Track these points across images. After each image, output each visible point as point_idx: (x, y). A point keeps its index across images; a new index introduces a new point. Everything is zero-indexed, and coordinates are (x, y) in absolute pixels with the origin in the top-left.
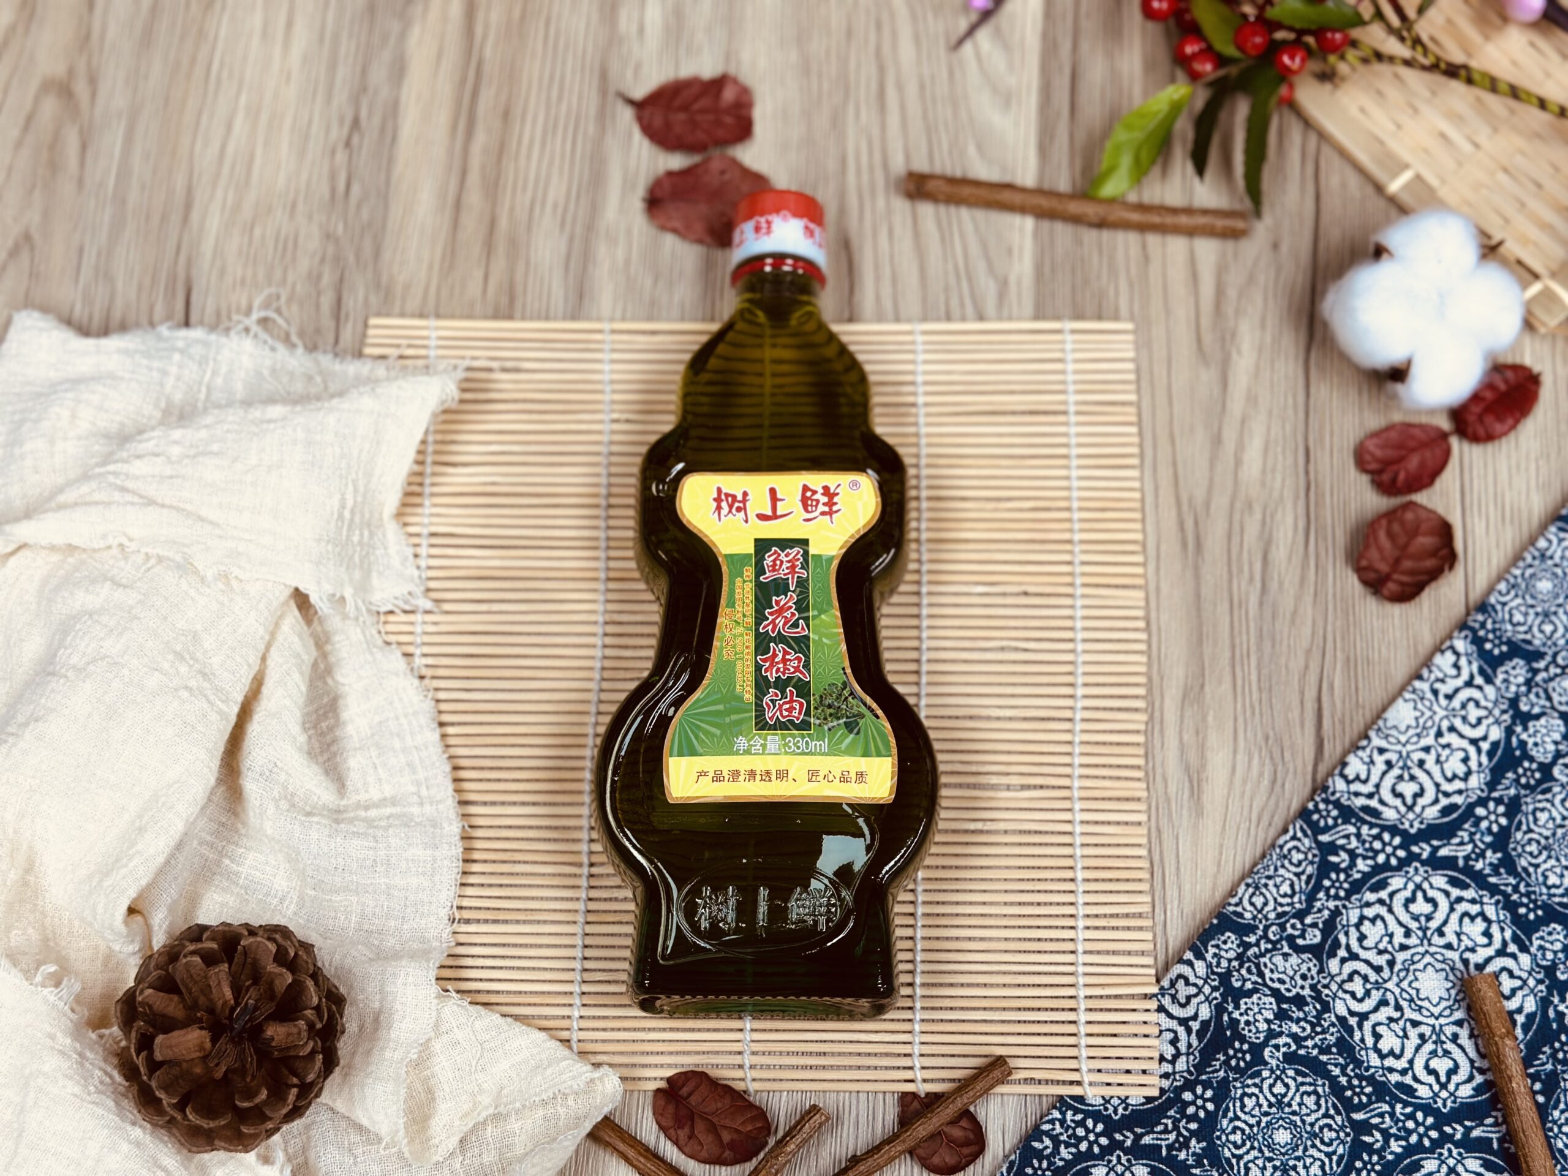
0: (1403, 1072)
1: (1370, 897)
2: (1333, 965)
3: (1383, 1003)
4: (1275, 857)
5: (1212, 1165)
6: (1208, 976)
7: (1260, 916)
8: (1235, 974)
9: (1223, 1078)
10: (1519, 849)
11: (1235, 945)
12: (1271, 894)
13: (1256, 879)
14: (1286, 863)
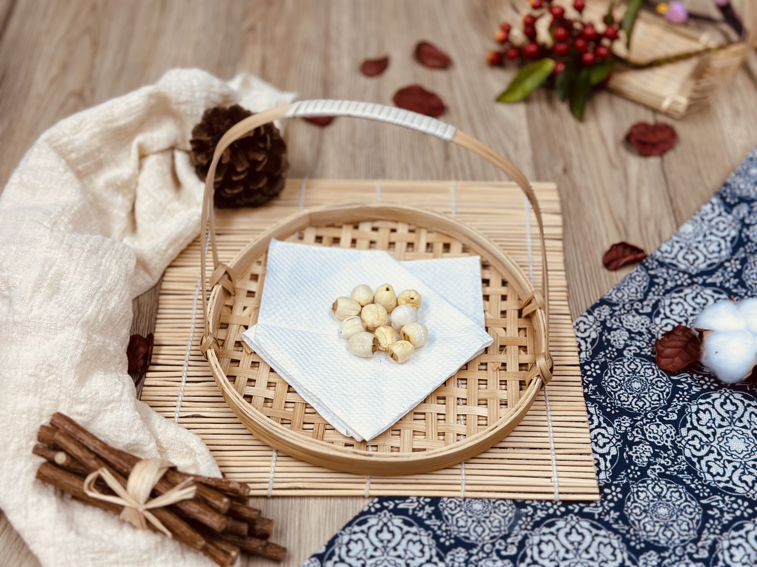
4: (627, 278)
5: (601, 394)
6: (595, 322)
7: (620, 300)
8: (608, 321)
9: (604, 361)
10: (747, 277)
11: (608, 310)
12: (626, 292)
13: (618, 286)
14: (633, 281)
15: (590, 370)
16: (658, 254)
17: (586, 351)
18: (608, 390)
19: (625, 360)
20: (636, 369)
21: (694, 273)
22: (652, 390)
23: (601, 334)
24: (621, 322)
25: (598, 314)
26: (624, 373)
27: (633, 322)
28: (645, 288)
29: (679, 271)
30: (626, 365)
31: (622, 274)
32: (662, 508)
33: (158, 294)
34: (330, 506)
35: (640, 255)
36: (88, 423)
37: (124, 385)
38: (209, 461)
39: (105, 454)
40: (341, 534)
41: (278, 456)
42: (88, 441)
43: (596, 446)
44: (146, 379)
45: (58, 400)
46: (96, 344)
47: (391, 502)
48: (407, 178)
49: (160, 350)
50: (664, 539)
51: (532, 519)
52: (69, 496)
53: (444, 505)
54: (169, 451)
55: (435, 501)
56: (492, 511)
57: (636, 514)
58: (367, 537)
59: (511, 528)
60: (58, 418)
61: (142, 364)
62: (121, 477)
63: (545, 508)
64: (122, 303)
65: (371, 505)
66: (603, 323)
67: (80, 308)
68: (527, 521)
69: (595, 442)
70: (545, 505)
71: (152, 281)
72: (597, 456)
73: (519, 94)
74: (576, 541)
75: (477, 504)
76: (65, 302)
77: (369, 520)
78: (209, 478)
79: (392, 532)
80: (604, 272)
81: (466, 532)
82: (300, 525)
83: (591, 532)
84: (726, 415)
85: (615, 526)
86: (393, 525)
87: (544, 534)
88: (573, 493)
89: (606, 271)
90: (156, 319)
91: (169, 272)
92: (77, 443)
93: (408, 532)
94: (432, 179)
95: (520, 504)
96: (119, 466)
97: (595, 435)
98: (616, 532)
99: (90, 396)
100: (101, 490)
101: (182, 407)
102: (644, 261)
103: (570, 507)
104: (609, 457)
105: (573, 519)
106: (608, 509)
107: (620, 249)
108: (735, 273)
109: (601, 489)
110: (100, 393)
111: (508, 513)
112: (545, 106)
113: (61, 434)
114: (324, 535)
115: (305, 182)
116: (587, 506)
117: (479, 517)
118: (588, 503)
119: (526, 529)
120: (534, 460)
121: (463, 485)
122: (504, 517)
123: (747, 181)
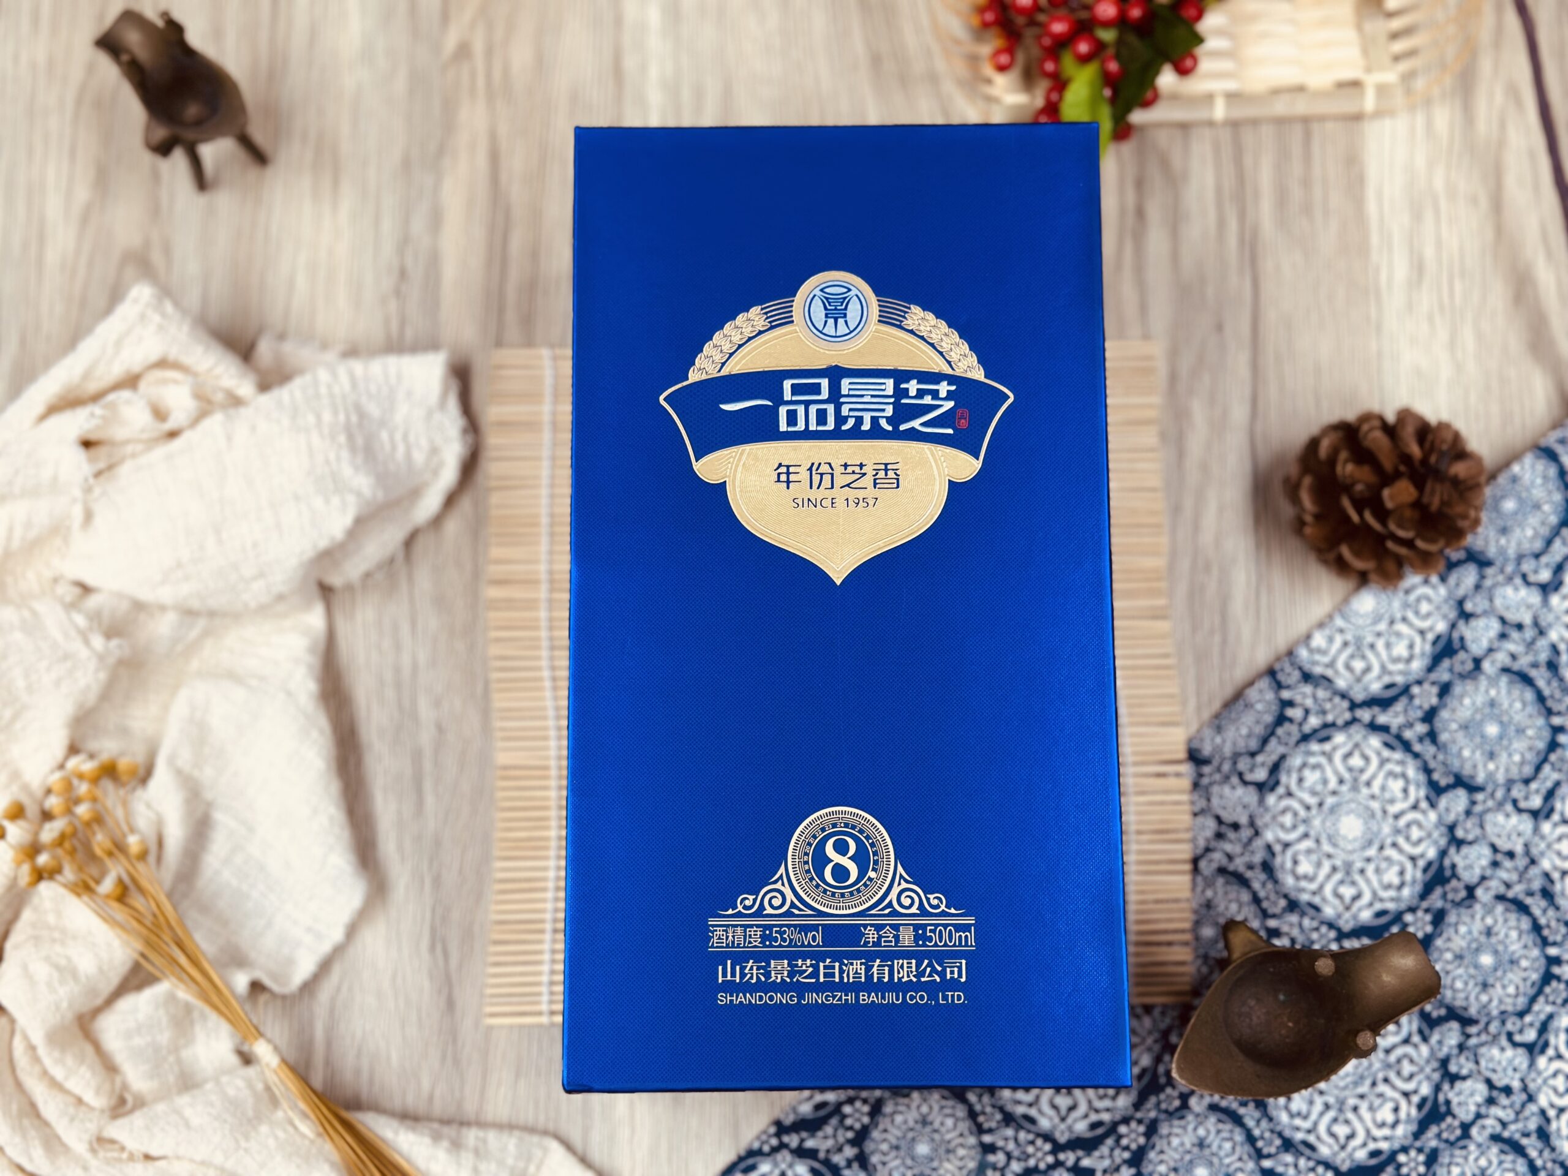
0: (1314, 893)
1: (1315, 747)
2: (1271, 799)
3: (1306, 835)
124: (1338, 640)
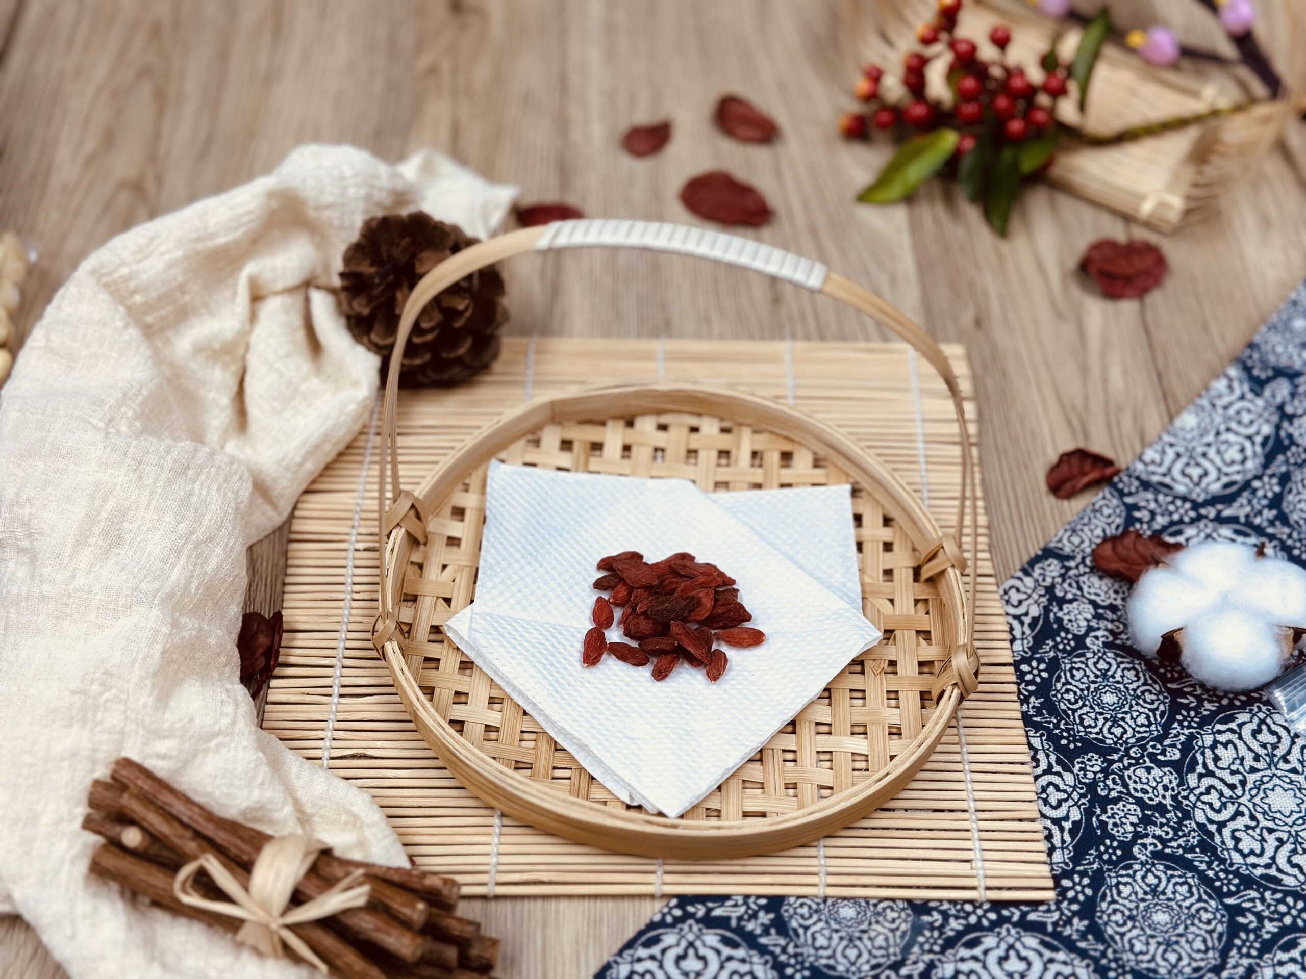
4: (1088, 511)
5: (1051, 715)
6: (1035, 588)
7: (1078, 550)
8: (1058, 587)
9: (1054, 657)
10: (1291, 507)
11: (1058, 568)
12: (1087, 535)
13: (1073, 525)
14: (1098, 515)
15: (1030, 672)
16: (1140, 467)
17: (1023, 639)
18: (1064, 707)
19: (1089, 655)
20: (1108, 670)
21: (1201, 499)
22: (1135, 708)
23: (1047, 610)
24: (1080, 588)
25: (1041, 574)
26: (1088, 677)
27: (1100, 588)
28: (1117, 527)
29: (1176, 497)
30: (1090, 663)
31: (1078, 504)
32: (1159, 912)
33: (285, 540)
34: (595, 912)
35: (1109, 471)
36: (177, 772)
37: (237, 705)
38: (386, 837)
39: (209, 830)
40: (616, 962)
41: (503, 826)
42: (178, 808)
43: (1045, 805)
44: (270, 691)
45: (122, 733)
46: (186, 634)
47: (699, 906)
48: (710, 337)
49: (294, 639)
50: (1164, 967)
51: (941, 933)
52: (147, 900)
53: (791, 911)
54: (316, 819)
55: (775, 903)
56: (873, 920)
57: (1116, 923)
58: (661, 966)
59: (906, 949)
60: (124, 767)
61: (263, 665)
62: (239, 870)
63: (962, 914)
64: (230, 560)
65: (666, 910)
66: (1050, 590)
67: (158, 572)
68: (932, 937)
69: (1043, 799)
70: (962, 909)
71: (279, 519)
72: (1048, 823)
73: (896, 189)
74: (1016, 972)
75: (847, 908)
76: (132, 560)
77: (663, 937)
78: (389, 869)
79: (703, 958)
80: (1049, 501)
81: (829, 957)
82: (544, 947)
83: (1041, 955)
84: (1262, 751)
85: (1082, 945)
86: (704, 945)
87: (962, 960)
88: (1010, 889)
89: (1053, 499)
90: (284, 584)
91: (304, 502)
92: (161, 811)
93: (730, 958)
94: (751, 337)
95: (920, 908)
96: (234, 851)
97: (1043, 787)
98: (1083, 954)
99: (178, 725)
100: (202, 892)
101: (334, 739)
102: (1116, 479)
103: (1005, 913)
104: (1067, 825)
105: (1009, 933)
106: (1069, 914)
107: (1075, 461)
108: (1271, 500)
109: (1057, 879)
110: (197, 720)
111: (900, 924)
112: (940, 209)
113: (132, 796)
114: (587, 964)
115: (533, 342)
116: (1033, 911)
117: (851, 930)
118: (1035, 904)
119: (931, 951)
120: (940, 830)
121: (821, 875)
122: (893, 931)
123: (1287, 342)
124: (1171, 453)
